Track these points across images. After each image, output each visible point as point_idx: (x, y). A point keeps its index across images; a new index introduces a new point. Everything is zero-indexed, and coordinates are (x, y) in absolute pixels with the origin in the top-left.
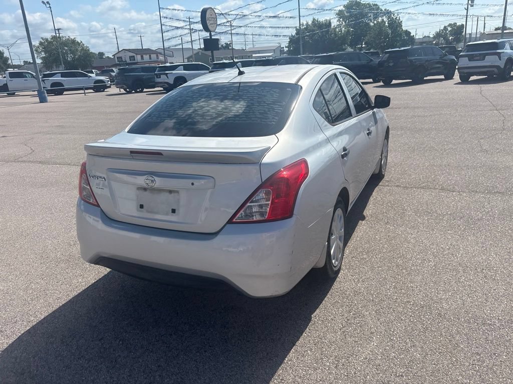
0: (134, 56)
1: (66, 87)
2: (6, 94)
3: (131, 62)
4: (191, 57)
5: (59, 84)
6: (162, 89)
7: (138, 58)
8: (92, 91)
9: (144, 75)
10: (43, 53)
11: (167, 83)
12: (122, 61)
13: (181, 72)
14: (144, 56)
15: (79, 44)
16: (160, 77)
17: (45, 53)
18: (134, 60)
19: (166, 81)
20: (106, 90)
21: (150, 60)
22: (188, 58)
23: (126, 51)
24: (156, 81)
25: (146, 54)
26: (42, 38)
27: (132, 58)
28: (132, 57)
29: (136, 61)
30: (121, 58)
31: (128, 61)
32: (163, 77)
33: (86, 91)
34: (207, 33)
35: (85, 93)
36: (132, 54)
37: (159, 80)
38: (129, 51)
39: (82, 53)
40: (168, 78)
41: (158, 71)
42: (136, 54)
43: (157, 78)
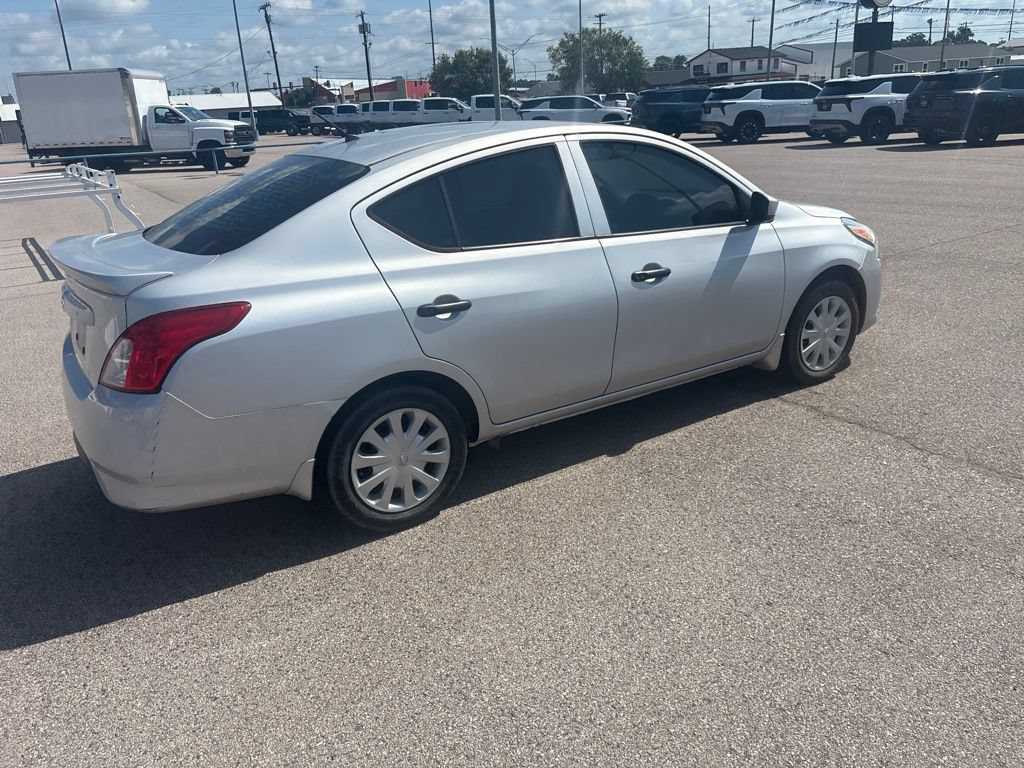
0: (726, 64)
3: (720, 75)
4: (848, 63)
6: (714, 136)
7: (735, 67)
9: (684, 107)
10: (563, 61)
11: (721, 125)
12: (702, 74)
13: (754, 101)
14: (748, 63)
15: (625, 42)
16: (710, 112)
17: (567, 62)
18: (726, 71)
21: (760, 72)
22: (843, 67)
23: (713, 54)
25: (752, 58)
26: (565, 34)
27: (722, 67)
28: (722, 64)
29: (727, 74)
30: (701, 67)
31: (714, 73)
32: (716, 111)
34: (868, 10)
36: (723, 59)
37: (708, 118)
38: (720, 52)
39: (628, 60)
40: (724, 113)
41: (710, 99)
42: (732, 59)
43: (706, 113)
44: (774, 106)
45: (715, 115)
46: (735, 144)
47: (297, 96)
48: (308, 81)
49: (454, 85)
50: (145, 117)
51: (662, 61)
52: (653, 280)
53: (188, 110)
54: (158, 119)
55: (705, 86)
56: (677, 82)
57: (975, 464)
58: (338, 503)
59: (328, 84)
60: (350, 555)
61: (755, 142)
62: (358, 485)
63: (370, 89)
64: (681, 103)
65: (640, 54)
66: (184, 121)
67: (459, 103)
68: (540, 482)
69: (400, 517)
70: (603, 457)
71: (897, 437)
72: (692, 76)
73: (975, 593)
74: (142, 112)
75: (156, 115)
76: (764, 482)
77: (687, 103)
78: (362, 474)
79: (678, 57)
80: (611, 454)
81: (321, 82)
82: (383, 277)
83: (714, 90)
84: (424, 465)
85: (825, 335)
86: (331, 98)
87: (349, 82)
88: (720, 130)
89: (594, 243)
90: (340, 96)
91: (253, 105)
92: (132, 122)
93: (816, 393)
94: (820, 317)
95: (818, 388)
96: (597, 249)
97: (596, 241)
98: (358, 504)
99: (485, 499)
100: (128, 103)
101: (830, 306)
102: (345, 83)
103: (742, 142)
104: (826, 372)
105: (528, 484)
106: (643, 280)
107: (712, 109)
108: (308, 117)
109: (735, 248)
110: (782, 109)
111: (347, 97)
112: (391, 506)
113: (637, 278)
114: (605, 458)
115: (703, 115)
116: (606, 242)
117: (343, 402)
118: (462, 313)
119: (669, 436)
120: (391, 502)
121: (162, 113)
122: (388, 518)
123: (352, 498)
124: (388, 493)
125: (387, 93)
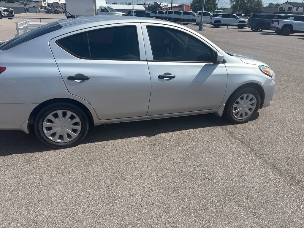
0: (292, 8)
1: (222, 23)
2: (196, 24)
3: (288, 11)
5: (219, 21)
6: (274, 31)
7: (294, 9)
8: (237, 27)
9: (266, 20)
10: (234, 2)
11: (277, 28)
13: (291, 21)
14: (299, 8)
16: (274, 23)
17: (236, 2)
19: (277, 26)
20: (244, 28)
24: (271, 25)
25: (301, 7)
27: (290, 9)
28: (291, 8)
29: (292, 11)
30: (282, 8)
31: (286, 10)
32: (276, 23)
33: (229, 27)
35: (227, 28)
36: (291, 6)
37: (273, 25)
38: (290, 4)
39: (256, 3)
40: (279, 24)
41: (275, 19)
42: (294, 6)
43: (272, 23)
44: (298, 23)
45: (275, 24)
46: (281, 35)
47: (151, 7)
48: (155, 3)
49: (198, 8)
50: (98, 9)
51: (271, 5)
52: (168, 79)
53: (111, 9)
54: (102, 10)
55: (275, 14)
56: (272, 12)
57: (274, 167)
58: (38, 136)
59: (160, 4)
60: (40, 154)
61: (288, 35)
62: (46, 132)
63: (172, 7)
64: (265, 19)
65: (261, 2)
66: (108, 12)
67: (194, 13)
68: (117, 141)
69: (61, 144)
70: (144, 136)
71: (252, 150)
72: (278, 11)
73: (232, 220)
74: (98, 8)
75: (101, 9)
76: (190, 157)
77: (267, 19)
78: (47, 129)
79: (277, 4)
80: (148, 135)
81: (159, 3)
82: (57, 65)
83: (277, 16)
84: (72, 129)
85: (244, 107)
86: (161, 9)
87: (167, 4)
88: (276, 29)
89: (145, 63)
90: (164, 8)
91: (134, 9)
92: (94, 11)
93: (236, 127)
94: (242, 101)
95: (237, 126)
96: (145, 65)
97: (146, 62)
98: (45, 138)
99: (96, 143)
100: (94, 5)
101: (247, 97)
102: (166, 4)
103: (283, 35)
104: (243, 120)
105: (113, 141)
106: (163, 78)
107: (275, 22)
108: (150, 14)
109: (205, 71)
110: (300, 25)
111: (166, 9)
112: (58, 140)
113: (161, 77)
114: (145, 137)
115: (272, 24)
116: (149, 63)
117: (37, 105)
118: (85, 80)
119: (172, 133)
120: (58, 139)
121: (103, 8)
122: (57, 144)
123: (43, 136)
124: (57, 136)
125: (178, 9)
